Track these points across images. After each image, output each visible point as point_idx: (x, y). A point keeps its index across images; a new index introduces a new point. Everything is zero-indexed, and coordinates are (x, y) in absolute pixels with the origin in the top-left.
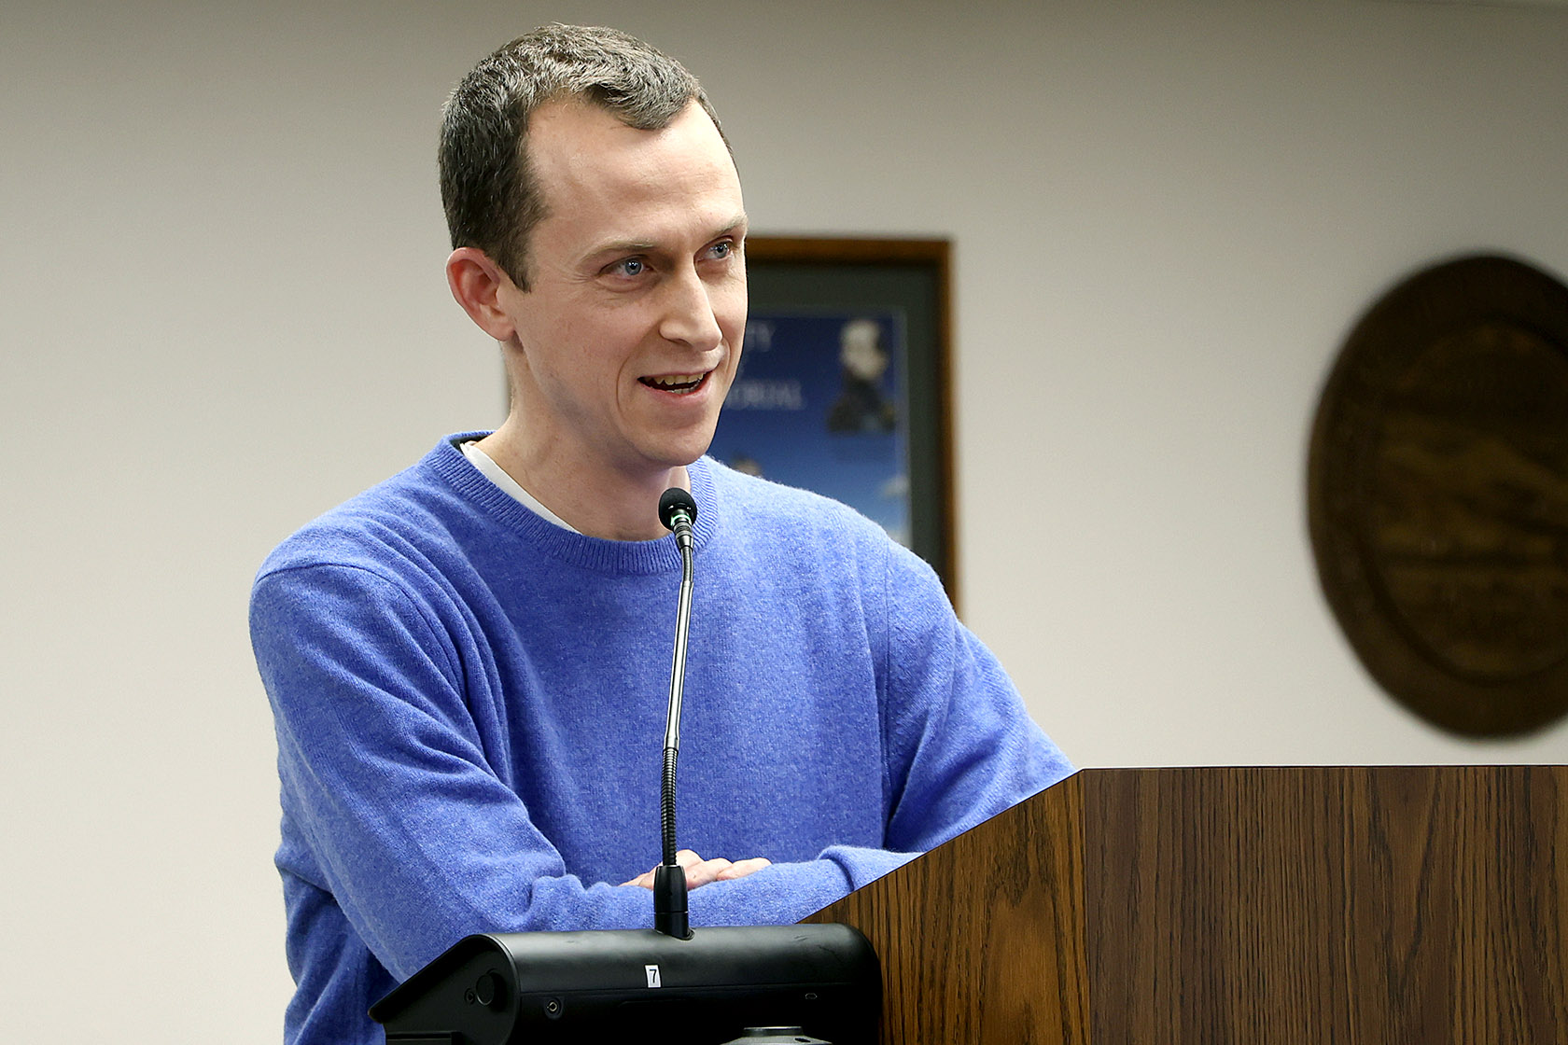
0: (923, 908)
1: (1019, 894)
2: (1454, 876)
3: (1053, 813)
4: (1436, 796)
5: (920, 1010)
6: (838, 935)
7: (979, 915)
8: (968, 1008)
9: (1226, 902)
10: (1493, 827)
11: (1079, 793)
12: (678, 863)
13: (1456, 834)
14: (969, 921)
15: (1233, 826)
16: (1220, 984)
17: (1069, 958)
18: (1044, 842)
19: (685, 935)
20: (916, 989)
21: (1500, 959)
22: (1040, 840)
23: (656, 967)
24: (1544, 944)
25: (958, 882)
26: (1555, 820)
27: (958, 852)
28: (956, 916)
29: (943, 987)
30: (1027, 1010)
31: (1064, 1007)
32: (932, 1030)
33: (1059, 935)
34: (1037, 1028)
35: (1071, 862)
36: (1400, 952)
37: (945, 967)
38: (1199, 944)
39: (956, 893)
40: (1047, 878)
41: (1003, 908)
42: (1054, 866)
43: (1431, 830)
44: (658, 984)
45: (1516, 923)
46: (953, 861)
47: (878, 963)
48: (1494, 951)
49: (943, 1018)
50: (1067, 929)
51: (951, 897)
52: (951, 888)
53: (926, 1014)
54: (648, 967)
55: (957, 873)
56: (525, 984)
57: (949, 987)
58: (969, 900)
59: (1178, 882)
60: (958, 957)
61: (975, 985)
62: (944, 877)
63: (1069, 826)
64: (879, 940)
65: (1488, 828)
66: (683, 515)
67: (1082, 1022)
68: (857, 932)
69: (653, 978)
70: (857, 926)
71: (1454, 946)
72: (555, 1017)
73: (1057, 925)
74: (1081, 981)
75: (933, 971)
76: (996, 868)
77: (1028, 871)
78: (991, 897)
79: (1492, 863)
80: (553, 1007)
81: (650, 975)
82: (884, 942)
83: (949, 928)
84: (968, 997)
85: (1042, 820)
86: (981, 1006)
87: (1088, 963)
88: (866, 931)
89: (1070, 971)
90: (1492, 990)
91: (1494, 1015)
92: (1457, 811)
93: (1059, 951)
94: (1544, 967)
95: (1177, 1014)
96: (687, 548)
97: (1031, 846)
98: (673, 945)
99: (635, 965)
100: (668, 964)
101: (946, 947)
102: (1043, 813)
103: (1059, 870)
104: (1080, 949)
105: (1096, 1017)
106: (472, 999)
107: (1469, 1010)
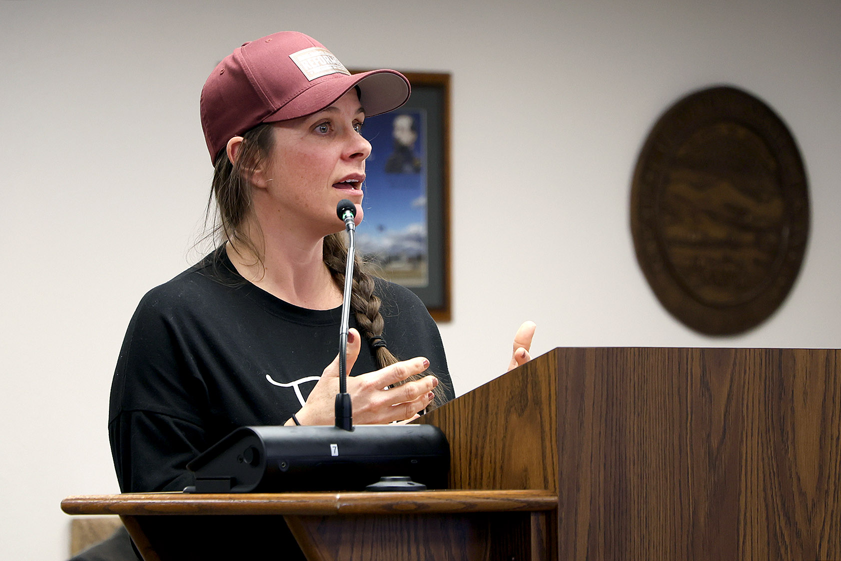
0: (472, 417)
1: (523, 410)
2: (743, 404)
3: (541, 370)
4: (735, 364)
5: (470, 469)
6: (428, 430)
7: (502, 421)
8: (495, 468)
9: (628, 417)
10: (763, 379)
11: (555, 360)
12: (348, 392)
13: (744, 383)
14: (496, 424)
15: (632, 378)
16: (624, 458)
17: (548, 444)
18: (536, 384)
19: (351, 429)
20: (468, 459)
21: (765, 446)
22: (534, 384)
23: (336, 445)
24: (787, 440)
25: (491, 404)
26: (794, 376)
27: (491, 389)
28: (490, 421)
29: (482, 458)
30: (526, 470)
31: (545, 469)
32: (475, 479)
33: (543, 432)
34: (531, 479)
35: (550, 395)
36: (715, 443)
37: (483, 448)
38: (614, 438)
39: (490, 410)
40: (537, 402)
41: (514, 417)
42: (541, 398)
43: (732, 381)
44: (337, 454)
45: (773, 428)
46: (488, 394)
47: (448, 445)
48: (762, 442)
49: (482, 473)
50: (547, 429)
51: (487, 412)
52: (487, 407)
53: (473, 472)
54: (332, 446)
55: (490, 400)
56: (269, 453)
57: (485, 459)
58: (496, 414)
59: (604, 406)
60: (490, 443)
61: (499, 457)
62: (484, 401)
63: (550, 376)
64: (449, 433)
65: (761, 380)
66: (348, 213)
67: (553, 475)
68: (438, 429)
69: (334, 450)
70: (437, 426)
71: (742, 441)
72: (284, 470)
73: (542, 426)
74: (554, 455)
75: (477, 449)
76: (511, 397)
77: (527, 399)
78: (508, 412)
79: (762, 399)
80: (283, 465)
81: (333, 449)
82: (451, 434)
84: (495, 463)
85: (535, 373)
86: (502, 467)
87: (558, 447)
88: (442, 429)
89: (548, 450)
90: (761, 463)
91: (761, 475)
92: (745, 372)
93: (543, 440)
94: (787, 452)
95: (602, 473)
96: (351, 231)
97: (529, 386)
98: (344, 434)
99: (325, 443)
100: (342, 444)
101: (484, 437)
102: (536, 370)
103: (543, 399)
104: (554, 439)
105: (561, 473)
106: (242, 460)
107: (749, 473)
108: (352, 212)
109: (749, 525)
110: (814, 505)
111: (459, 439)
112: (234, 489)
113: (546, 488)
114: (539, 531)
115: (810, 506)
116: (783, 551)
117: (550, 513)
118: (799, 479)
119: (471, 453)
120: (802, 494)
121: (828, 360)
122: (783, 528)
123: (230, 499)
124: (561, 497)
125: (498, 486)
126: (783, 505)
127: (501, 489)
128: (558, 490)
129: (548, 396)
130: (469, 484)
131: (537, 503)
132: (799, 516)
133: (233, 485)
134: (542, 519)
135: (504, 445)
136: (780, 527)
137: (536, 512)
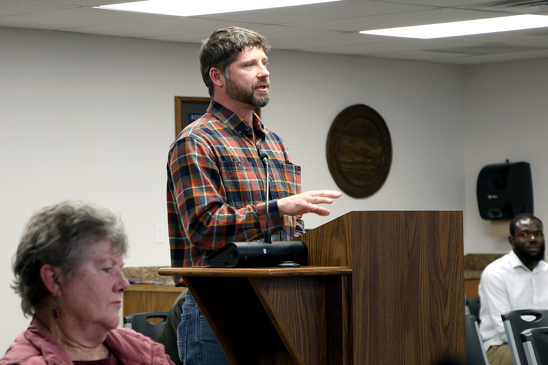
0: (317, 238)
1: (338, 236)
2: (420, 232)
3: (345, 220)
4: (417, 217)
5: (316, 258)
6: (299, 243)
7: (329, 239)
8: (326, 258)
9: (378, 238)
10: (428, 223)
11: (350, 216)
13: (421, 224)
14: (327, 241)
15: (379, 223)
16: (377, 254)
17: (348, 249)
18: (343, 225)
19: (271, 243)
20: (315, 254)
21: (428, 248)
24: (436, 246)
25: (324, 233)
26: (439, 222)
27: (325, 227)
28: (324, 239)
29: (321, 254)
30: (339, 259)
31: (347, 258)
32: (318, 262)
33: (346, 244)
34: (341, 262)
35: (349, 230)
36: (410, 248)
37: (321, 250)
38: (373, 246)
39: (324, 235)
40: (344, 232)
41: (334, 238)
42: (345, 230)
43: (416, 223)
44: (266, 253)
45: (431, 242)
46: (324, 229)
47: (307, 249)
48: (427, 247)
49: (321, 260)
50: (348, 243)
51: (323, 236)
52: (323, 234)
53: (317, 259)
54: (264, 249)
55: (324, 231)
56: (241, 252)
57: (322, 254)
58: (327, 237)
59: (369, 234)
60: (324, 248)
61: (328, 254)
62: (321, 232)
63: (349, 222)
65: (427, 223)
67: (351, 261)
68: (303, 242)
69: (265, 251)
71: (420, 247)
72: (246, 259)
73: (345, 242)
74: (350, 253)
75: (319, 250)
76: (333, 230)
77: (340, 231)
78: (332, 236)
79: (427, 230)
80: (246, 257)
81: (264, 251)
82: (308, 245)
83: (322, 242)
84: (326, 256)
86: (329, 258)
87: (352, 250)
88: (305, 242)
89: (348, 251)
90: (427, 255)
91: (427, 260)
92: (421, 220)
93: (346, 247)
94: (436, 251)
95: (369, 260)
97: (340, 226)
98: (268, 245)
99: (261, 249)
100: (268, 249)
101: (322, 246)
102: (343, 220)
103: (346, 231)
104: (350, 247)
105: (353, 260)
106: (229, 255)
107: (422, 259)
108: (266, 158)
109: (422, 279)
110: (446, 271)
111: (312, 246)
112: (226, 267)
113: (347, 266)
114: (345, 282)
115: (445, 271)
116: (435, 288)
117: (349, 275)
118: (441, 261)
119: (316, 252)
120: (442, 267)
121: (451, 215)
122: (435, 280)
123: (226, 270)
124: (353, 269)
125: (328, 265)
126: (435, 271)
127: (329, 266)
128: (352, 267)
129: (348, 230)
130: (316, 264)
131: (344, 271)
132: (441, 275)
133: (226, 265)
134: (346, 278)
135: (330, 249)
136: (434, 280)
137: (344, 275)
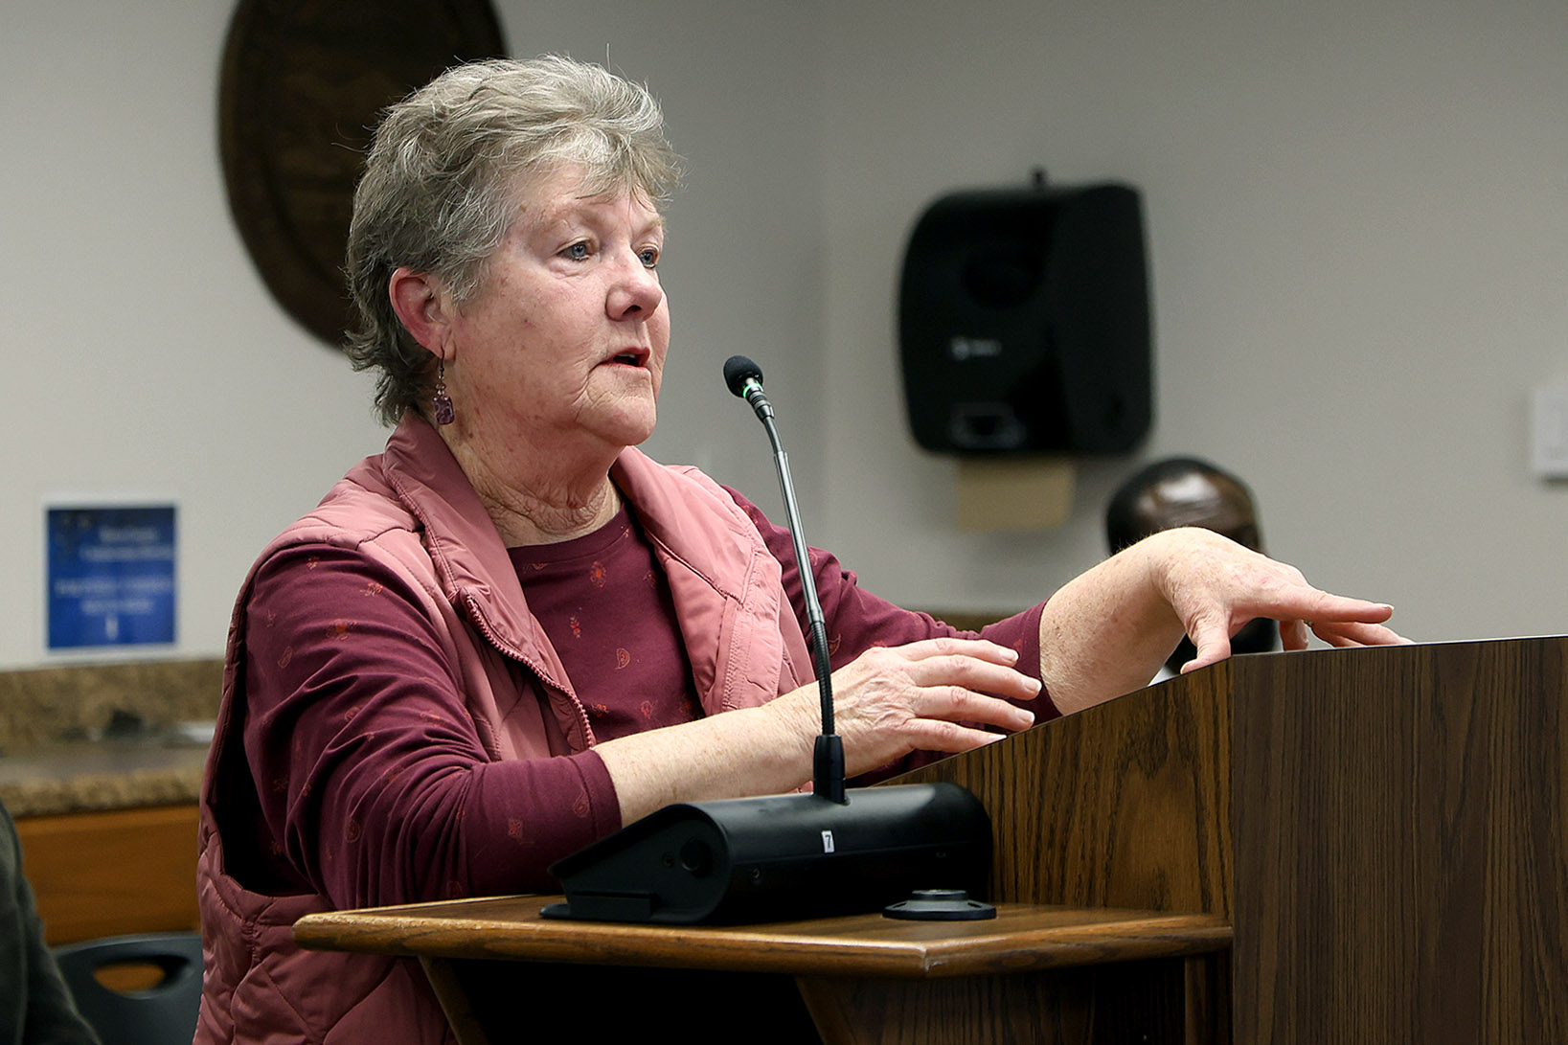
0: (1043, 772)
1: (1155, 767)
3: (1197, 696)
5: (1036, 869)
7: (1108, 781)
8: (1093, 868)
11: (1228, 679)
14: (1097, 788)
17: (1210, 830)
18: (1185, 720)
20: (1033, 850)
22: (1181, 719)
25: (1083, 749)
28: (1081, 782)
29: (1064, 848)
30: (1162, 875)
31: (1204, 875)
33: (1199, 808)
34: (1172, 892)
35: (1216, 742)
37: (1066, 830)
39: (1082, 764)
40: (1188, 754)
41: (1136, 779)
42: (1196, 743)
46: (1079, 733)
47: (989, 823)
49: (1063, 876)
50: (1209, 802)
51: (1076, 766)
52: (1076, 755)
53: (1043, 871)
55: (1084, 743)
57: (1070, 848)
58: (1096, 771)
60: (1083, 821)
61: (1101, 847)
62: (1068, 746)
63: (1216, 708)
64: (990, 797)
67: (1224, 888)
70: (965, 786)
73: (1197, 796)
74: (1224, 853)
75: (1052, 831)
76: (1129, 741)
77: (1166, 747)
78: (1122, 767)
82: (996, 802)
84: (1092, 859)
85: (1184, 701)
86: (1108, 870)
87: (1232, 836)
88: (976, 791)
89: (1212, 845)
93: (1200, 822)
97: (1171, 725)
101: (1068, 808)
102: (1186, 695)
103: (1202, 747)
104: (1224, 825)
105: (1239, 885)
111: (1013, 811)
113: (1205, 911)
117: (1216, 956)
119: (1039, 835)
124: (1238, 930)
125: (1098, 900)
128: (1232, 917)
129: (1211, 743)
130: (1033, 893)
135: (1113, 827)
137: (1193, 958)
